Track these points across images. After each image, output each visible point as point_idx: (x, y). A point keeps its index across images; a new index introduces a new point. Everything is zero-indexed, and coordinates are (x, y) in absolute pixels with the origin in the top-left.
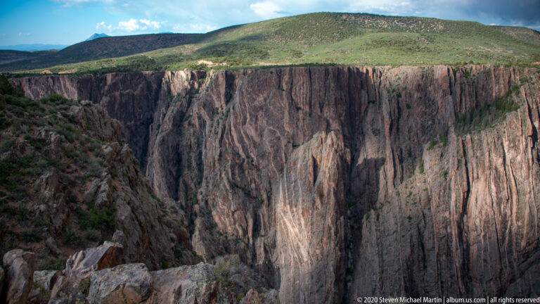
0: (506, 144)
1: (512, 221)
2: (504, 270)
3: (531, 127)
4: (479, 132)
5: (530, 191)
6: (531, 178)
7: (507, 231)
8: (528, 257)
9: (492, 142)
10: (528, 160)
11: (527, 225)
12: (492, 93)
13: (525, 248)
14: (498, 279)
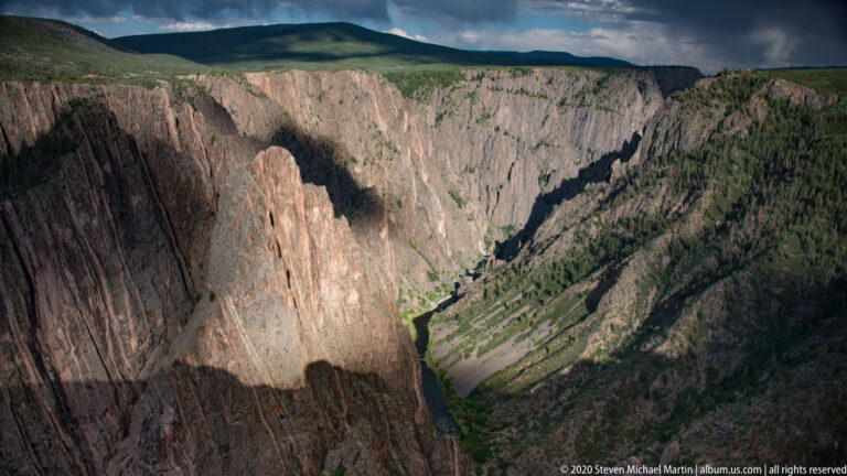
0: (71, 204)
1: (109, 317)
2: (120, 390)
3: (101, 174)
4: (25, 193)
5: (123, 268)
6: (119, 248)
7: (107, 333)
8: (145, 360)
9: (48, 206)
10: (109, 222)
11: (132, 315)
12: (31, 127)
13: (138, 350)
14: (115, 406)
